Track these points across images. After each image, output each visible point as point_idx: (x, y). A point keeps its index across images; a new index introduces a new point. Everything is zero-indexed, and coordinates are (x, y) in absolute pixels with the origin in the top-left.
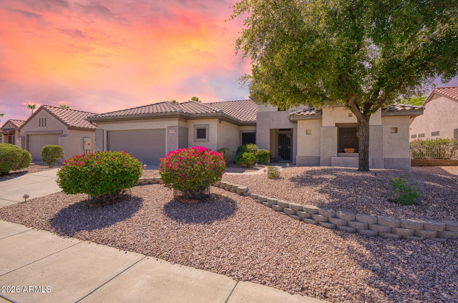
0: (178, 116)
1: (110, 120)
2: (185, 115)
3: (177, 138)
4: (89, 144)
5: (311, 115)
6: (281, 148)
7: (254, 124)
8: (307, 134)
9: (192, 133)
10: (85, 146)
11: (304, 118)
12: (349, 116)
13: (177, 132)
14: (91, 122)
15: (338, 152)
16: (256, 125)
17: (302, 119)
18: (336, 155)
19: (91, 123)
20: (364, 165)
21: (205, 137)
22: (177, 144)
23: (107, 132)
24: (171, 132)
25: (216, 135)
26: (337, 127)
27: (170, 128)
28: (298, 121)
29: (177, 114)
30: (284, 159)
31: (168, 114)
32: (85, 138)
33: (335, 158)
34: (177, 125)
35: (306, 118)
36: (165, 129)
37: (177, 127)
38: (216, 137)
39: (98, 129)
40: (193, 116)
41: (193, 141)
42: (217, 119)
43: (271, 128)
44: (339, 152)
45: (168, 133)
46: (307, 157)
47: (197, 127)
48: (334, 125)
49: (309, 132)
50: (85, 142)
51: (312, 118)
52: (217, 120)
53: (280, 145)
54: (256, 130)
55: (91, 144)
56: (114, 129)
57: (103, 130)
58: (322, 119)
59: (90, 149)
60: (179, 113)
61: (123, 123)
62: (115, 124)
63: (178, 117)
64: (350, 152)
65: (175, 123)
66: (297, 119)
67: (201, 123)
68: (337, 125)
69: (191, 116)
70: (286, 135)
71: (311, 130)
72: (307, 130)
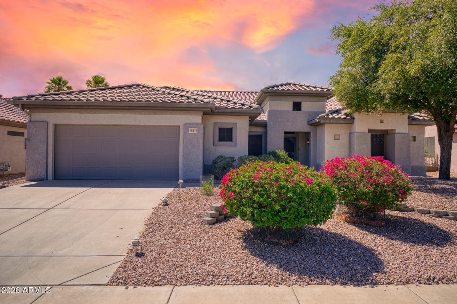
1: (71, 107)
3: (201, 141)
5: (343, 118)
7: (266, 125)
8: (335, 140)
11: (335, 122)
12: (380, 123)
13: (202, 132)
14: (24, 108)
17: (333, 122)
19: (23, 111)
21: (231, 140)
22: (201, 148)
23: (56, 126)
24: (190, 132)
26: (370, 134)
27: (188, 125)
28: (326, 124)
31: (190, 106)
34: (199, 122)
35: (338, 122)
36: (179, 127)
37: (201, 125)
38: (248, 140)
39: (33, 120)
40: (220, 111)
41: (212, 146)
42: (248, 117)
43: (286, 131)
45: (184, 133)
47: (218, 126)
48: (367, 131)
49: (337, 137)
51: (344, 122)
52: (246, 118)
57: (47, 123)
58: (353, 124)
65: (197, 118)
67: (225, 121)
68: (370, 131)
70: (289, 139)
71: (339, 135)
72: (335, 135)
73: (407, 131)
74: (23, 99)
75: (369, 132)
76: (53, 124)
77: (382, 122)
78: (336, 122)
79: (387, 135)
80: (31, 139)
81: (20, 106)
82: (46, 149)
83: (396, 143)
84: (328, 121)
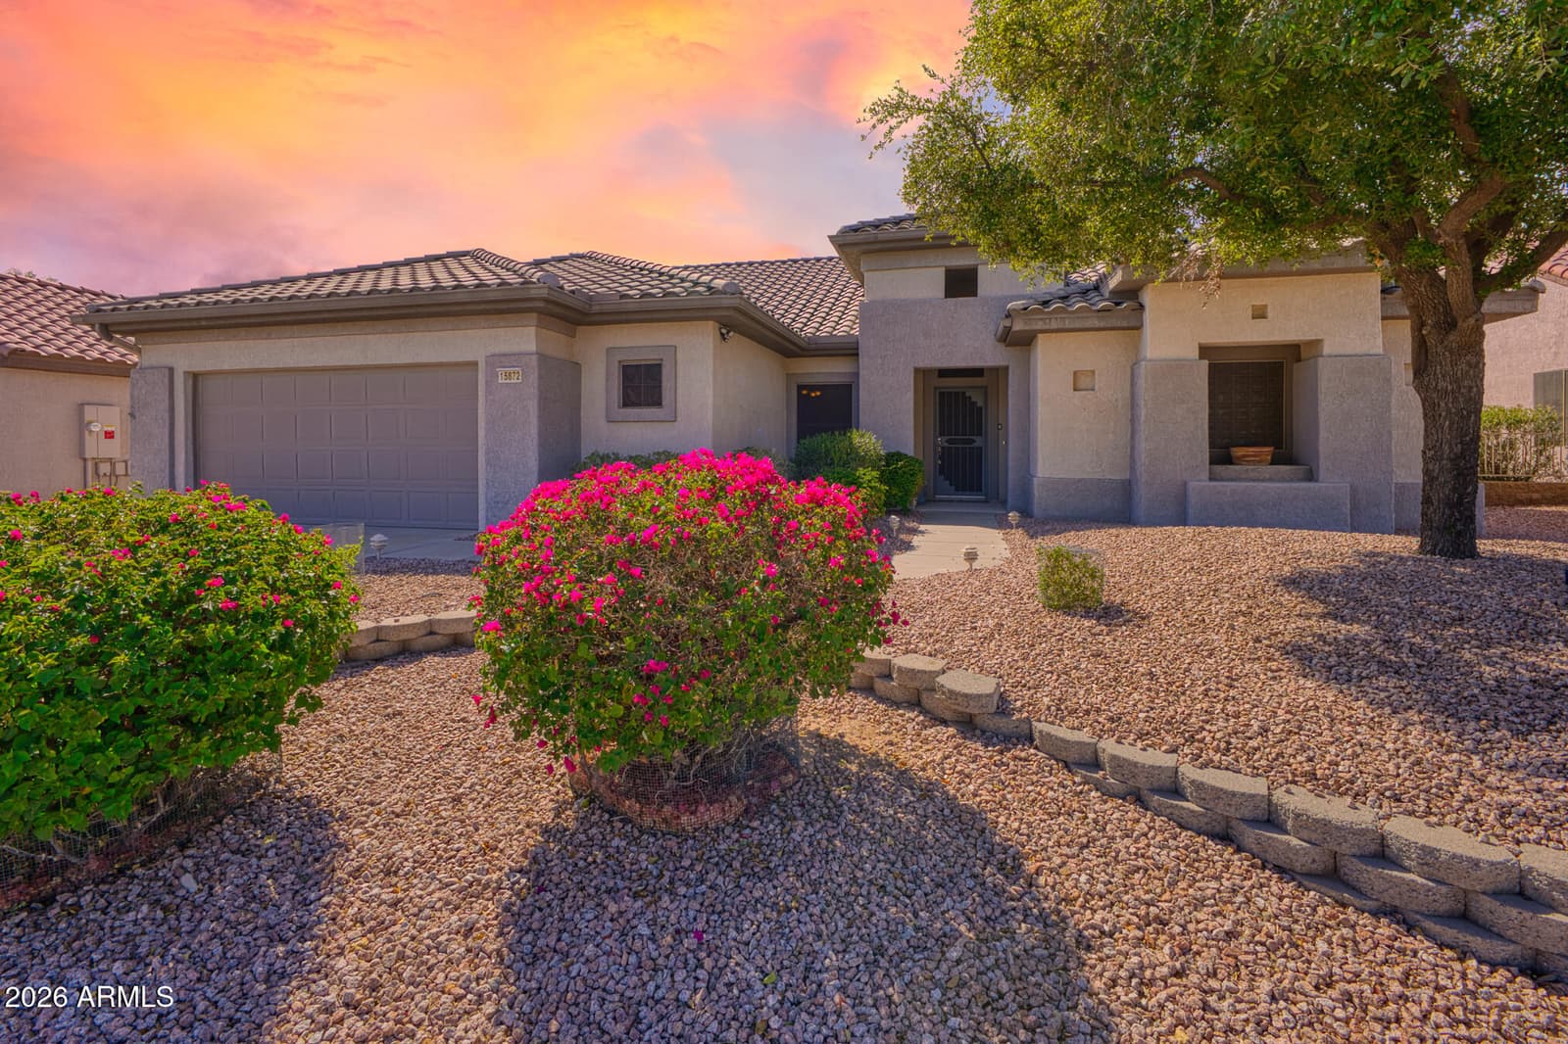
0: (541, 304)
1: (204, 323)
2: (569, 301)
3: (533, 407)
4: (109, 435)
5: (1099, 311)
6: (946, 444)
7: (849, 350)
8: (1075, 390)
9: (598, 385)
10: (90, 441)
11: (1068, 324)
12: (1253, 318)
13: (534, 378)
14: (107, 331)
15: (1211, 463)
16: (857, 355)
17: (1061, 326)
18: (1205, 475)
19: (110, 338)
20: (1459, 527)
21: (657, 402)
22: (534, 431)
23: (195, 377)
24: (501, 380)
25: (710, 392)
26: (1206, 362)
27: (497, 360)
28: (1040, 336)
29: (534, 293)
30: (957, 490)
31: (491, 296)
32: (86, 407)
33: (1201, 485)
34: (533, 348)
36: (476, 364)
37: (534, 358)
38: (710, 401)
39: (146, 364)
40: (606, 308)
41: (602, 422)
42: (711, 323)
43: (921, 365)
44: (1214, 461)
45: (488, 383)
46: (1080, 480)
47: (619, 358)
48: (1196, 354)
49: (1084, 382)
50: (90, 423)
51: (1102, 325)
52: (710, 328)
53: (941, 434)
54: (857, 374)
55: (117, 435)
56: (226, 367)
57: (171, 370)
58: (1139, 327)
59: (116, 454)
60: (544, 293)
61: (269, 337)
62: (233, 344)
63: (539, 311)
64: (1254, 463)
65: (523, 338)
66: (1039, 326)
67: (639, 341)
68: (1205, 351)
69: (596, 308)
70: (964, 393)
71: (1093, 372)
72: (1075, 373)
73: (1380, 341)
74: (105, 311)
75: (1201, 357)
76: (185, 373)
77: (1260, 314)
78: (1072, 326)
79: (1295, 366)
80: (137, 415)
81: (97, 326)
82: (167, 440)
83: (1321, 397)
84: (1040, 323)
